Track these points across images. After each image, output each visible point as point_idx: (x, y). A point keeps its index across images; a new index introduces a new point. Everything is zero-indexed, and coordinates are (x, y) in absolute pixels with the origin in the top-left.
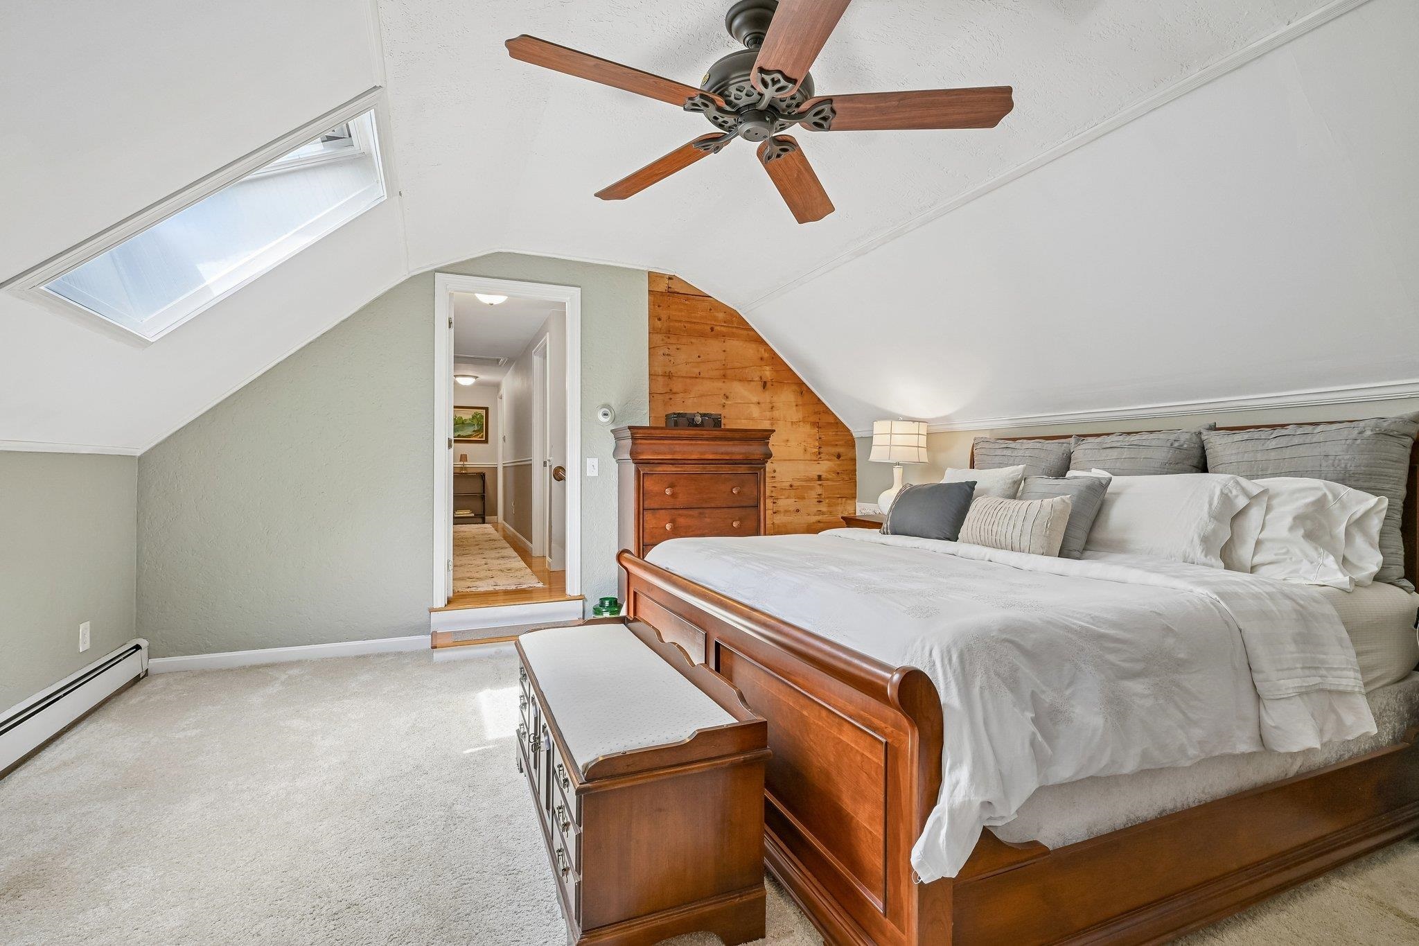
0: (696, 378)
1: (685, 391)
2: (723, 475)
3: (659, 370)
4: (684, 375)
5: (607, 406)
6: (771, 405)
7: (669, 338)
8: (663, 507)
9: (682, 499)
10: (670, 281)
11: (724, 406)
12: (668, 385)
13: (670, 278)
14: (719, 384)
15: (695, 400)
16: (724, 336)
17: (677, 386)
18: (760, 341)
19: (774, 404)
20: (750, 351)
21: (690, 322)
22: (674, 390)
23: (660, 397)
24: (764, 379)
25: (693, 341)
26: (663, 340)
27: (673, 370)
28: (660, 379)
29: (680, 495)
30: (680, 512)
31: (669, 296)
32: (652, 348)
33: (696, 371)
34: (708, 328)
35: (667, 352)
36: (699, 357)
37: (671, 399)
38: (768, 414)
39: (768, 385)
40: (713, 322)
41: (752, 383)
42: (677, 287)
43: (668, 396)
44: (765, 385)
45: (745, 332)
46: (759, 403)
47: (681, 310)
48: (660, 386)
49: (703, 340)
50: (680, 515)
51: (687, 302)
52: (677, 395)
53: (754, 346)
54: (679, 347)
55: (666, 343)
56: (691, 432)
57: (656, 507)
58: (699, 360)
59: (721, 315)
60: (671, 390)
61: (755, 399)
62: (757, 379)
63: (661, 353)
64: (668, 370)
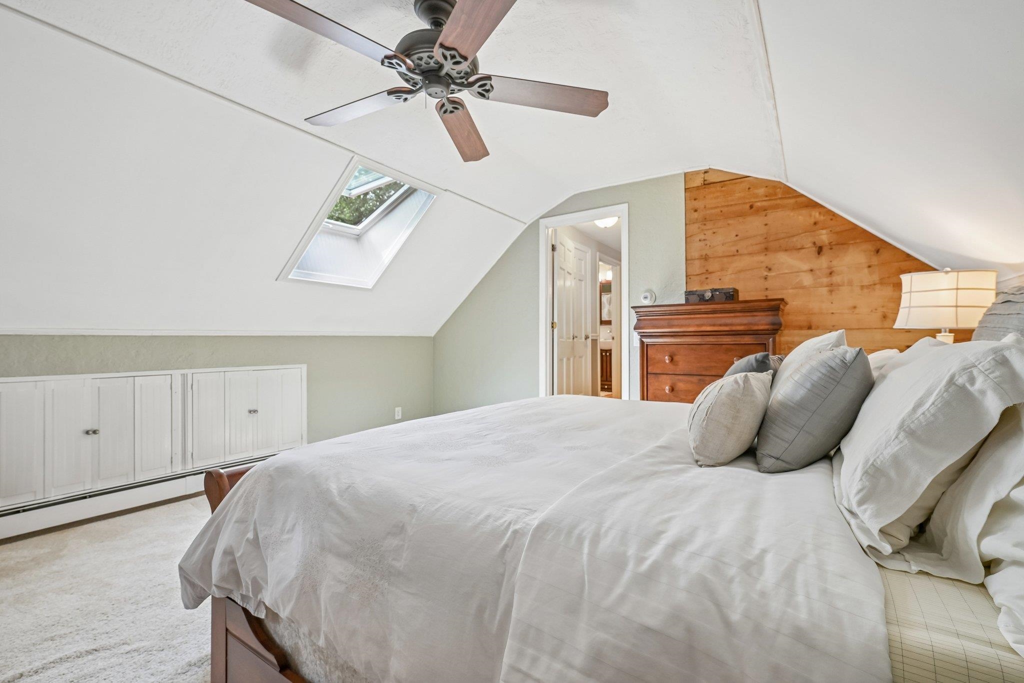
0: (734, 255)
1: (722, 270)
2: (724, 346)
3: (696, 254)
4: (721, 255)
5: (650, 291)
6: (830, 271)
7: (705, 225)
8: (665, 372)
9: (682, 366)
10: (706, 174)
11: (766, 278)
12: (704, 266)
13: (706, 172)
14: (761, 258)
15: (733, 276)
16: (765, 210)
17: (714, 266)
18: (813, 205)
19: (833, 269)
20: (802, 218)
21: (727, 206)
22: (710, 270)
23: (697, 278)
24: (819, 244)
25: (730, 222)
26: (699, 228)
27: (709, 252)
28: (697, 263)
29: (681, 363)
30: (680, 377)
31: (705, 188)
32: (688, 238)
33: (734, 249)
34: (748, 206)
35: (703, 237)
36: (737, 236)
37: (707, 278)
38: (825, 280)
39: (825, 250)
40: (753, 200)
41: (803, 251)
42: (711, 178)
43: (704, 277)
44: (820, 250)
45: (792, 201)
46: (811, 270)
47: (717, 197)
48: (697, 267)
49: (741, 219)
50: (680, 380)
51: (723, 188)
52: (713, 274)
53: (804, 212)
54: (715, 231)
55: (702, 230)
56: (702, 307)
57: (658, 372)
58: (737, 238)
59: (761, 191)
60: (707, 271)
61: (806, 267)
62: (810, 245)
63: (698, 239)
64: (704, 253)
